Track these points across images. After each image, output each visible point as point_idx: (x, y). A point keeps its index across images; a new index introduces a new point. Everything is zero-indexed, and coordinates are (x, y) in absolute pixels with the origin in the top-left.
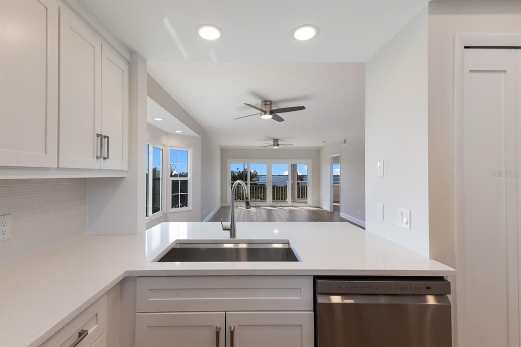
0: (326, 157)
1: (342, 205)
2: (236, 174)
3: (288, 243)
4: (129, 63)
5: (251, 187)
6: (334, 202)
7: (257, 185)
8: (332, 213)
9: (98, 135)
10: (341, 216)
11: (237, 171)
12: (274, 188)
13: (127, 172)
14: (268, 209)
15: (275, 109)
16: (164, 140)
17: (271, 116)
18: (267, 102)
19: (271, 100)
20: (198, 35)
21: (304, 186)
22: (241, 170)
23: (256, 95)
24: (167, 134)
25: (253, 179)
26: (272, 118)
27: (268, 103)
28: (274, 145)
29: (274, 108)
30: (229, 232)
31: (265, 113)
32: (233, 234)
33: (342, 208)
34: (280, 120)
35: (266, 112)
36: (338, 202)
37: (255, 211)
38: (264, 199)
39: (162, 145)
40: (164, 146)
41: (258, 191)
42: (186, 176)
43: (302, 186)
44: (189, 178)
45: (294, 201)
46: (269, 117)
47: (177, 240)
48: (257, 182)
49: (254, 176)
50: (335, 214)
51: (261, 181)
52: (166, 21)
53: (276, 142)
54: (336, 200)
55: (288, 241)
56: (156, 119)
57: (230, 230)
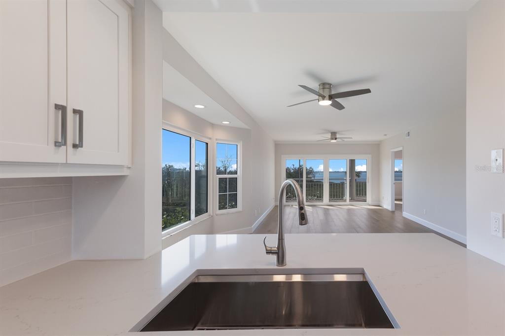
0: (388, 151)
1: (405, 203)
2: (292, 171)
3: (363, 273)
5: (307, 184)
6: (396, 200)
7: (313, 182)
8: (393, 212)
9: (57, 107)
10: (404, 215)
11: (292, 167)
12: (331, 185)
14: (325, 208)
15: (335, 93)
16: (210, 132)
17: (330, 102)
18: (325, 85)
19: (330, 82)
21: (363, 183)
22: (297, 166)
23: (313, 76)
24: (213, 125)
25: (309, 176)
26: (331, 105)
27: (327, 86)
28: (332, 139)
29: (333, 92)
30: (275, 257)
31: (323, 98)
32: (281, 260)
33: (405, 207)
34: (340, 107)
35: (325, 97)
36: (401, 200)
37: (311, 210)
38: (320, 197)
39: (207, 138)
40: (210, 139)
41: (314, 188)
43: (360, 183)
44: (239, 176)
45: (352, 199)
46: (327, 103)
47: (198, 270)
48: (313, 178)
49: (310, 172)
50: (397, 213)
51: (317, 177)
53: (334, 135)
54: (398, 197)
55: (363, 269)
56: (197, 106)
57: (277, 253)
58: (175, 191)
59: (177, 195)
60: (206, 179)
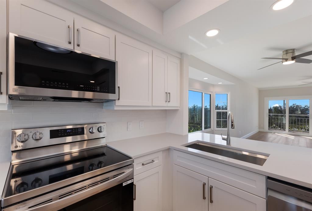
4: (180, 59)
5: (289, 118)
9: (166, 93)
13: (179, 107)
15: (297, 55)
16: (212, 89)
17: (294, 62)
20: (207, 36)
24: (213, 86)
27: (291, 51)
30: (226, 141)
32: (229, 143)
35: (288, 59)
37: (293, 138)
39: (210, 92)
40: (212, 92)
42: (226, 109)
44: (229, 111)
46: (291, 62)
52: (190, 37)
56: (204, 79)
57: (227, 140)
58: (198, 118)
59: (198, 120)
60: (210, 112)
